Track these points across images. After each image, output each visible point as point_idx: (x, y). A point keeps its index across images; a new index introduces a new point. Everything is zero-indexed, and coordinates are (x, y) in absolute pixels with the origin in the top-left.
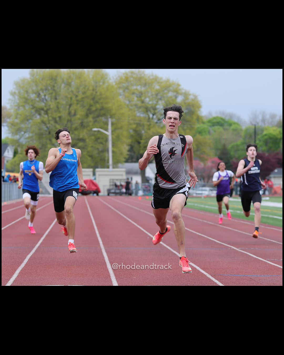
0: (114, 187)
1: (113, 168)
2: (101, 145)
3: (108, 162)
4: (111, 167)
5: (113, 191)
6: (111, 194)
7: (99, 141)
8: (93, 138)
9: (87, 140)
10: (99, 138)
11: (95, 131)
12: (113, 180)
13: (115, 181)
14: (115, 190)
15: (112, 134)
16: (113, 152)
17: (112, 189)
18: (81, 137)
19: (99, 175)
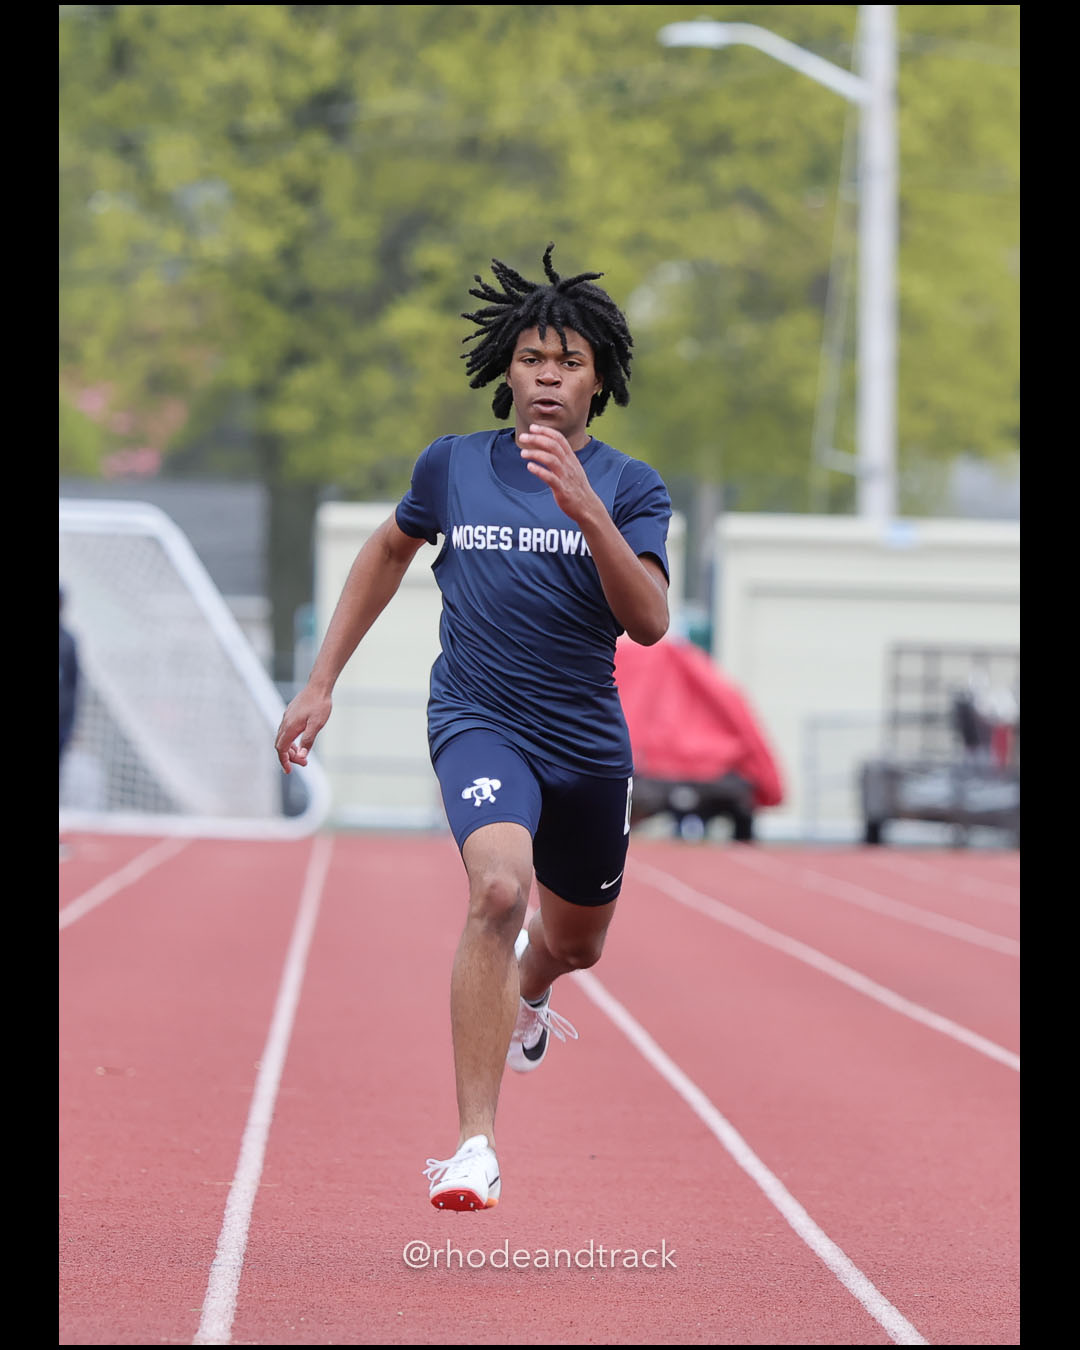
0: (946, 743)
1: (911, 506)
2: (750, 229)
3: (846, 438)
4: (877, 496)
5: (932, 791)
6: (903, 832)
7: (725, 172)
8: (651, 134)
9: (583, 164)
10: (720, 143)
11: (683, 53)
12: (932, 653)
13: (958, 673)
14: (960, 774)
15: (901, 99)
16: (909, 321)
17: (923, 769)
18: (506, 119)
19: (760, 592)
